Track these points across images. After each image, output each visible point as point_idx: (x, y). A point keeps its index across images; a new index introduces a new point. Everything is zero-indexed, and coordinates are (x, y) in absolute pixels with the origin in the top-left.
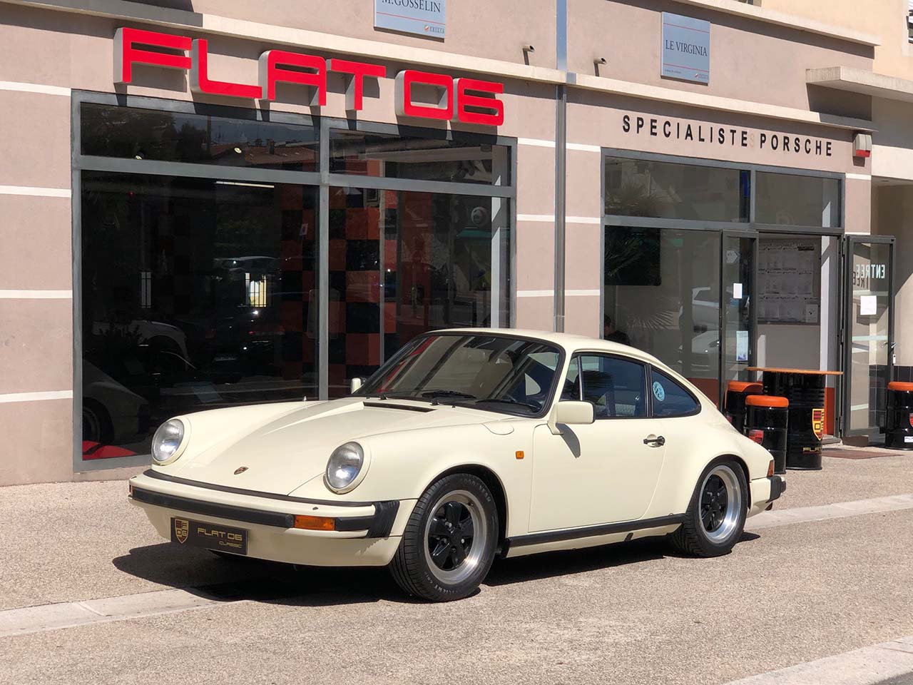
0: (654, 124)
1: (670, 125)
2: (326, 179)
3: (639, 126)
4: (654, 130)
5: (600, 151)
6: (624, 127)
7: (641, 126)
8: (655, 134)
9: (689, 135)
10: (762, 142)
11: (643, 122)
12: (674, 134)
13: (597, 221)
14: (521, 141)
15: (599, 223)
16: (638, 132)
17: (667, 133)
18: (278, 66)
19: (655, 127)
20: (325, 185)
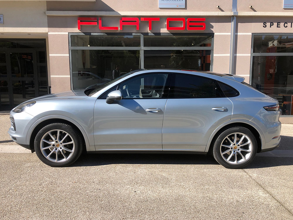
0: (279, 24)
1: (287, 24)
2: (142, 48)
3: (271, 25)
4: (279, 26)
5: (251, 34)
6: (263, 26)
7: (273, 25)
11: (273, 24)
12: (289, 26)
14: (215, 34)
15: (250, 55)
16: (271, 27)
17: (285, 26)
18: (123, 21)
19: (280, 25)
20: (143, 50)
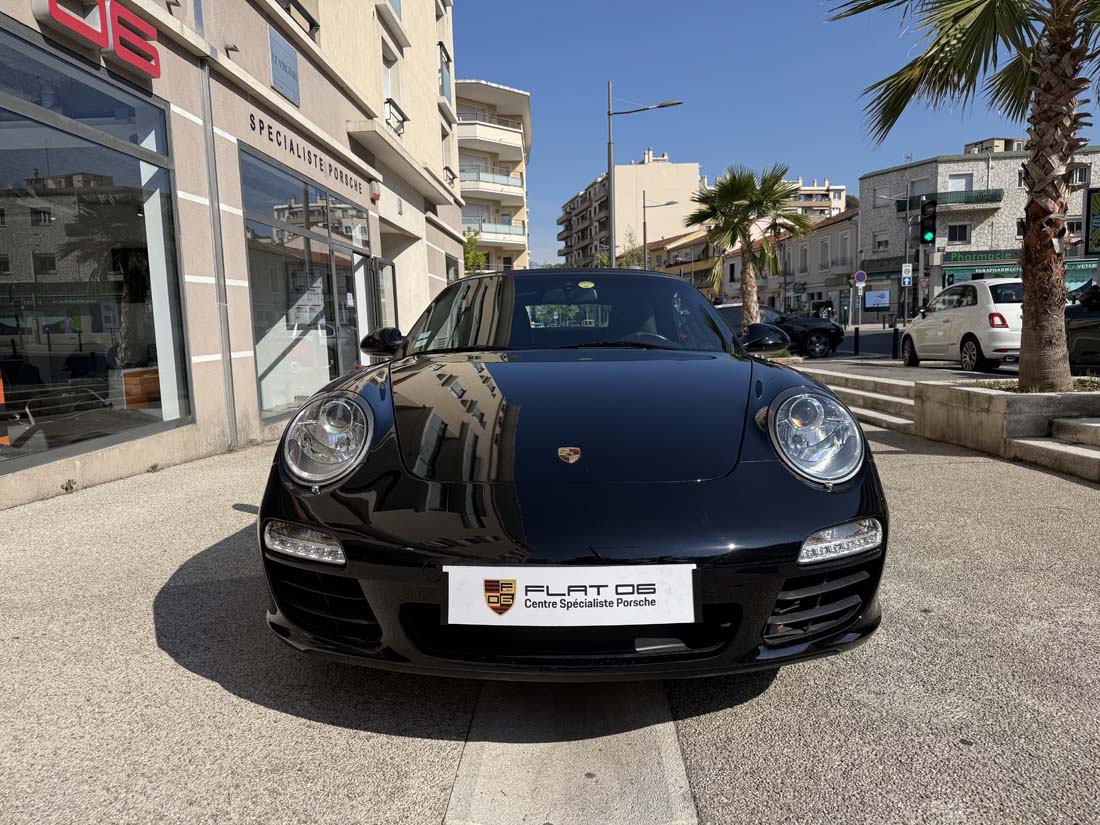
0: (270, 129)
1: (280, 134)
3: (261, 128)
4: (271, 136)
5: (236, 142)
6: (250, 125)
7: (263, 128)
8: (272, 140)
9: (292, 149)
10: (331, 171)
11: (263, 124)
12: (283, 144)
13: (240, 212)
14: (174, 108)
15: (242, 214)
16: (260, 133)
17: (279, 142)
19: (271, 133)
